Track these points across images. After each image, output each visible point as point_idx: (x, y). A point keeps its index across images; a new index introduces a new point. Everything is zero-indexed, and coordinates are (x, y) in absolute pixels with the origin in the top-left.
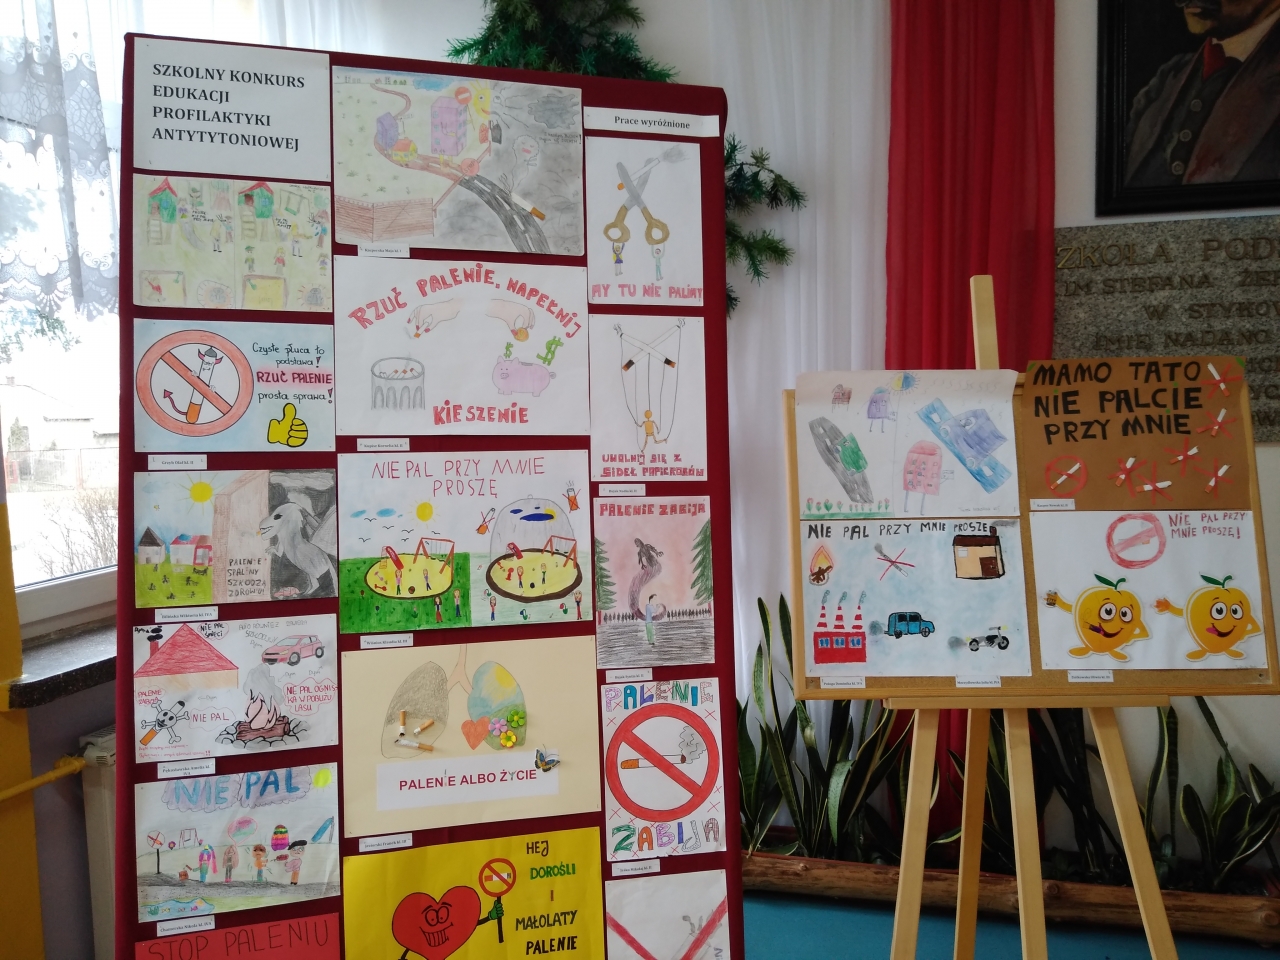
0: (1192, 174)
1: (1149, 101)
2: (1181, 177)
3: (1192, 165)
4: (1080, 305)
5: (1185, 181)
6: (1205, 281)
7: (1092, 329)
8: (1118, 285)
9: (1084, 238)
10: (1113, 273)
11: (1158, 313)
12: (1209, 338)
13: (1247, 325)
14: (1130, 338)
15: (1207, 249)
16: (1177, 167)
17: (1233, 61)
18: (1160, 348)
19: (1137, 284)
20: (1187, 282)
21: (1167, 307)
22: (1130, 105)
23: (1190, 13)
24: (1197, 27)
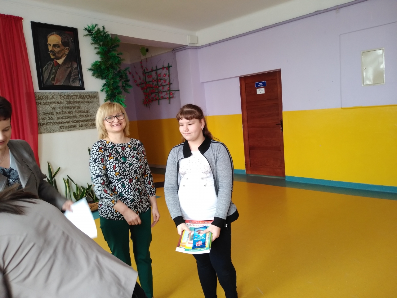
0: (55, 83)
1: (46, 69)
2: (53, 84)
3: (55, 82)
4: (40, 107)
5: (54, 85)
6: (61, 103)
7: (42, 111)
8: (46, 103)
9: (38, 94)
10: (45, 101)
11: (54, 108)
12: (63, 112)
13: (69, 110)
14: (50, 113)
15: (60, 97)
16: (52, 82)
17: (59, 64)
18: (55, 115)
19: (49, 103)
20: (58, 103)
21: (55, 107)
23: (51, 54)
24: (52, 57)
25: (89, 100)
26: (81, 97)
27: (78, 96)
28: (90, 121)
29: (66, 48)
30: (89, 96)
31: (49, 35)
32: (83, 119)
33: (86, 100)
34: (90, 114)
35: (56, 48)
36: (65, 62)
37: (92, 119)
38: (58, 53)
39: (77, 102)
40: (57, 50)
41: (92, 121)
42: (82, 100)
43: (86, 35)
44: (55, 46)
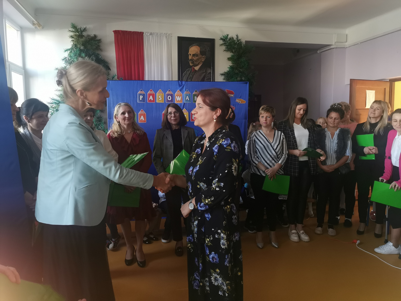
1: (185, 75)
17: (196, 70)
22: (182, 75)
23: (190, 62)
24: (191, 64)
29: (203, 56)
31: (191, 46)
36: (200, 69)
38: (196, 61)
43: (221, 45)
44: (194, 55)
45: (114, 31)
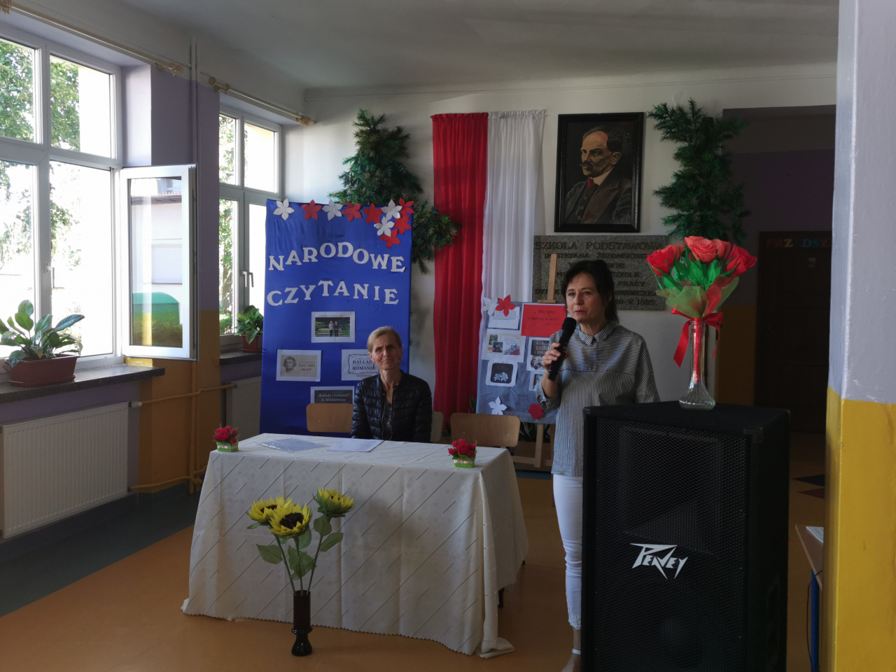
0: (583, 220)
1: (571, 196)
2: (580, 221)
3: (584, 217)
5: (581, 223)
6: (587, 255)
8: (561, 255)
9: (550, 240)
10: (559, 251)
15: (587, 245)
16: (579, 218)
17: (596, 184)
19: (566, 256)
22: (565, 197)
23: (584, 168)
24: (586, 173)
25: (643, 252)
26: (627, 245)
27: (622, 243)
28: (640, 293)
29: (615, 153)
30: (646, 244)
31: (586, 134)
32: (625, 288)
33: (638, 251)
34: (643, 281)
35: (595, 157)
36: (607, 181)
37: (645, 292)
38: (597, 165)
39: (618, 256)
40: (595, 159)
41: (643, 295)
42: (629, 251)
44: (593, 152)
45: (432, 117)
